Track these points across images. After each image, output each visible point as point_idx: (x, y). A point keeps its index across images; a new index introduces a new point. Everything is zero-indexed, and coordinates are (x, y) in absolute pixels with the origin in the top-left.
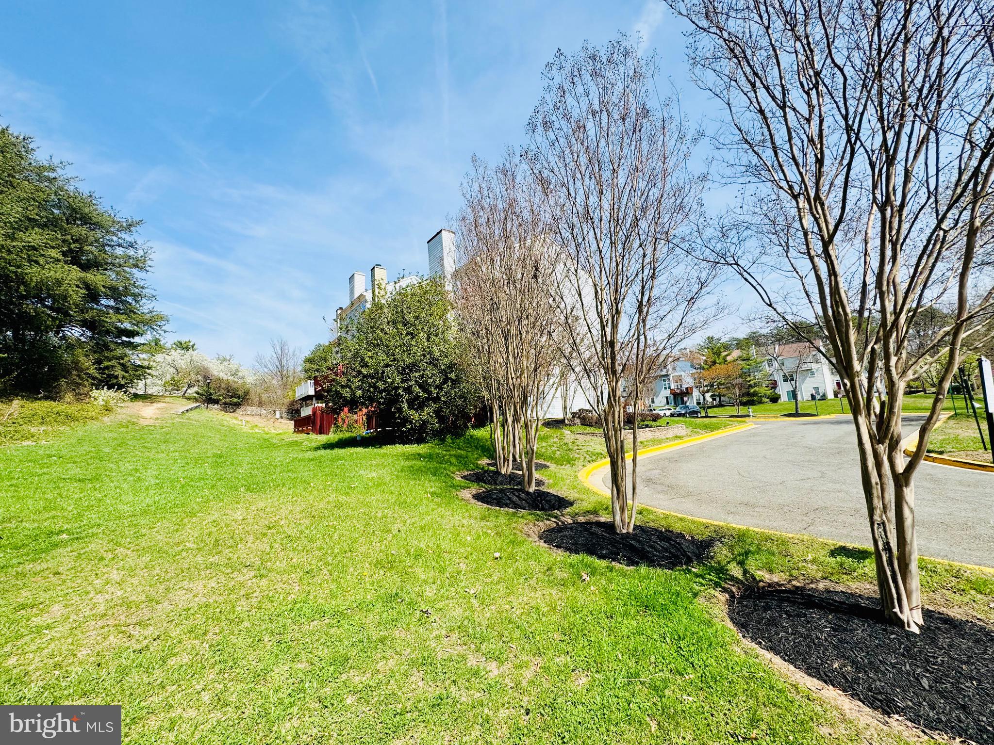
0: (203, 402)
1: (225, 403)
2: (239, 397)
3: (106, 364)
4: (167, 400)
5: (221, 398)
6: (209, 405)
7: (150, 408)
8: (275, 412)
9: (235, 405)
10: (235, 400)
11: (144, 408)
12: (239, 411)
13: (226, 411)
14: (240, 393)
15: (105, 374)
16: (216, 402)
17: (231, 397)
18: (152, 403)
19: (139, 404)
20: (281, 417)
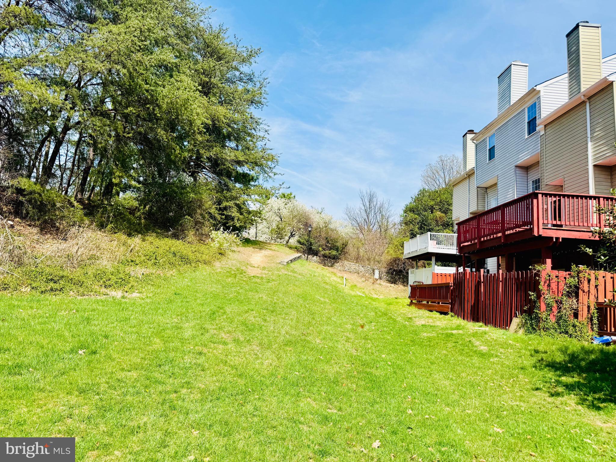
0: (304, 253)
1: (324, 256)
2: (337, 250)
3: (225, 204)
4: (273, 247)
5: (321, 249)
6: (310, 256)
7: (258, 254)
8: (373, 270)
9: (334, 258)
10: (334, 253)
11: (253, 255)
12: (337, 265)
13: (325, 265)
14: (339, 244)
15: (224, 215)
16: (315, 253)
17: (331, 249)
18: (261, 249)
19: (249, 249)
20: (380, 278)
